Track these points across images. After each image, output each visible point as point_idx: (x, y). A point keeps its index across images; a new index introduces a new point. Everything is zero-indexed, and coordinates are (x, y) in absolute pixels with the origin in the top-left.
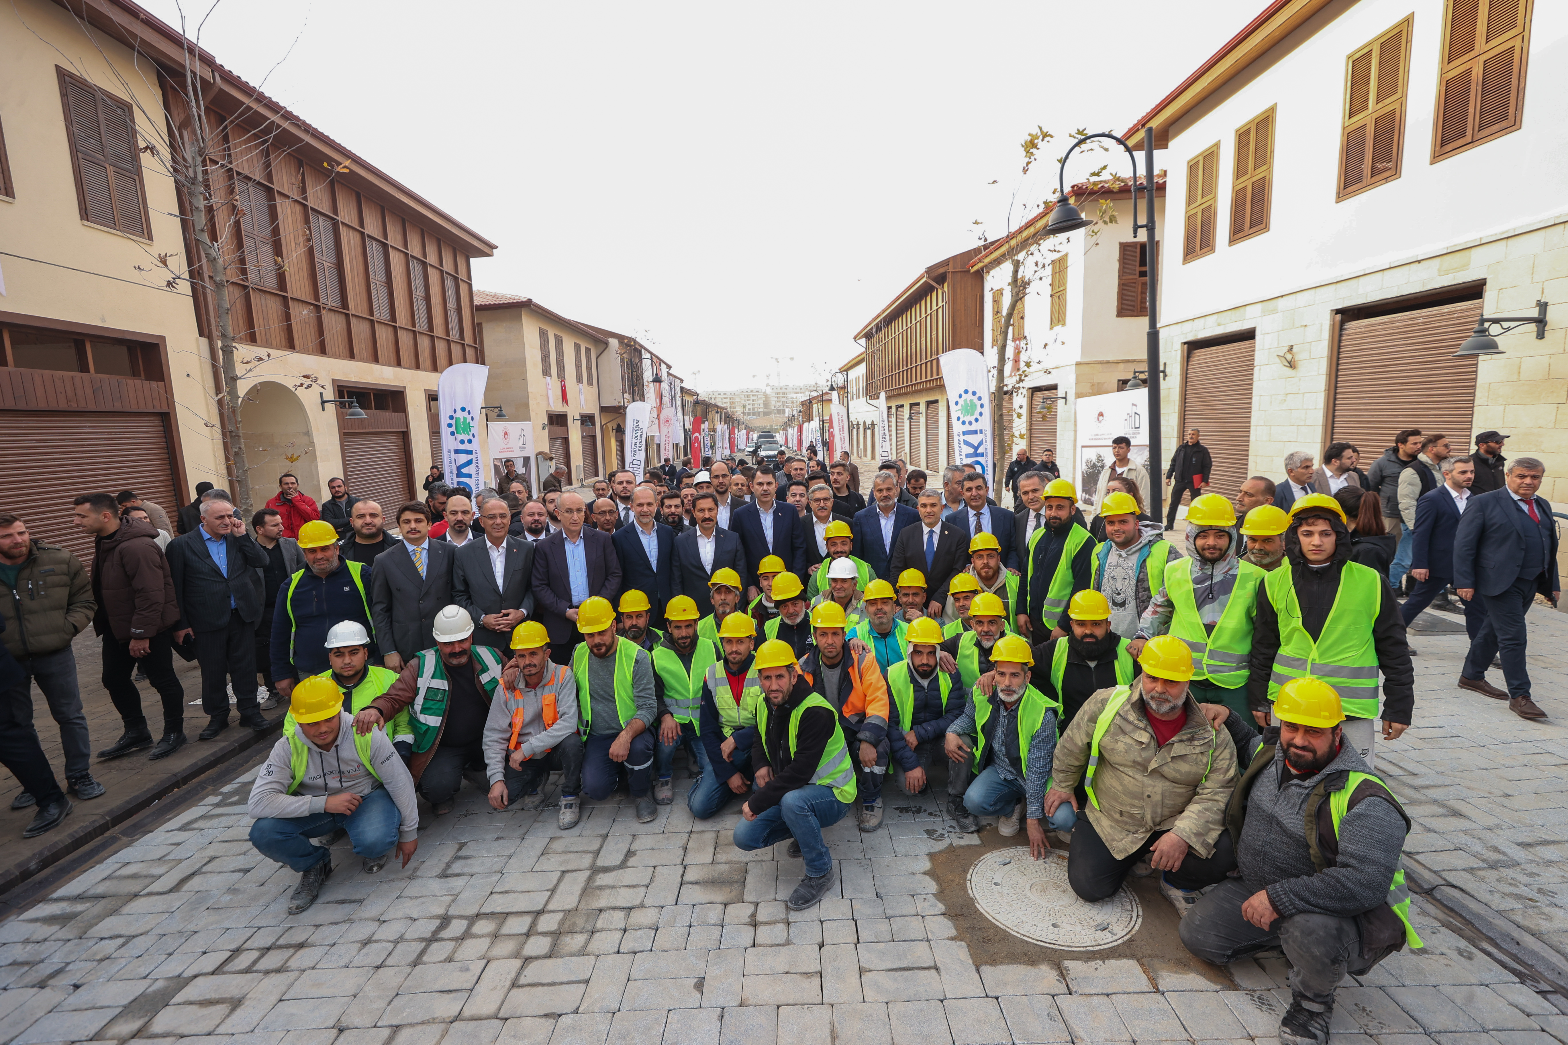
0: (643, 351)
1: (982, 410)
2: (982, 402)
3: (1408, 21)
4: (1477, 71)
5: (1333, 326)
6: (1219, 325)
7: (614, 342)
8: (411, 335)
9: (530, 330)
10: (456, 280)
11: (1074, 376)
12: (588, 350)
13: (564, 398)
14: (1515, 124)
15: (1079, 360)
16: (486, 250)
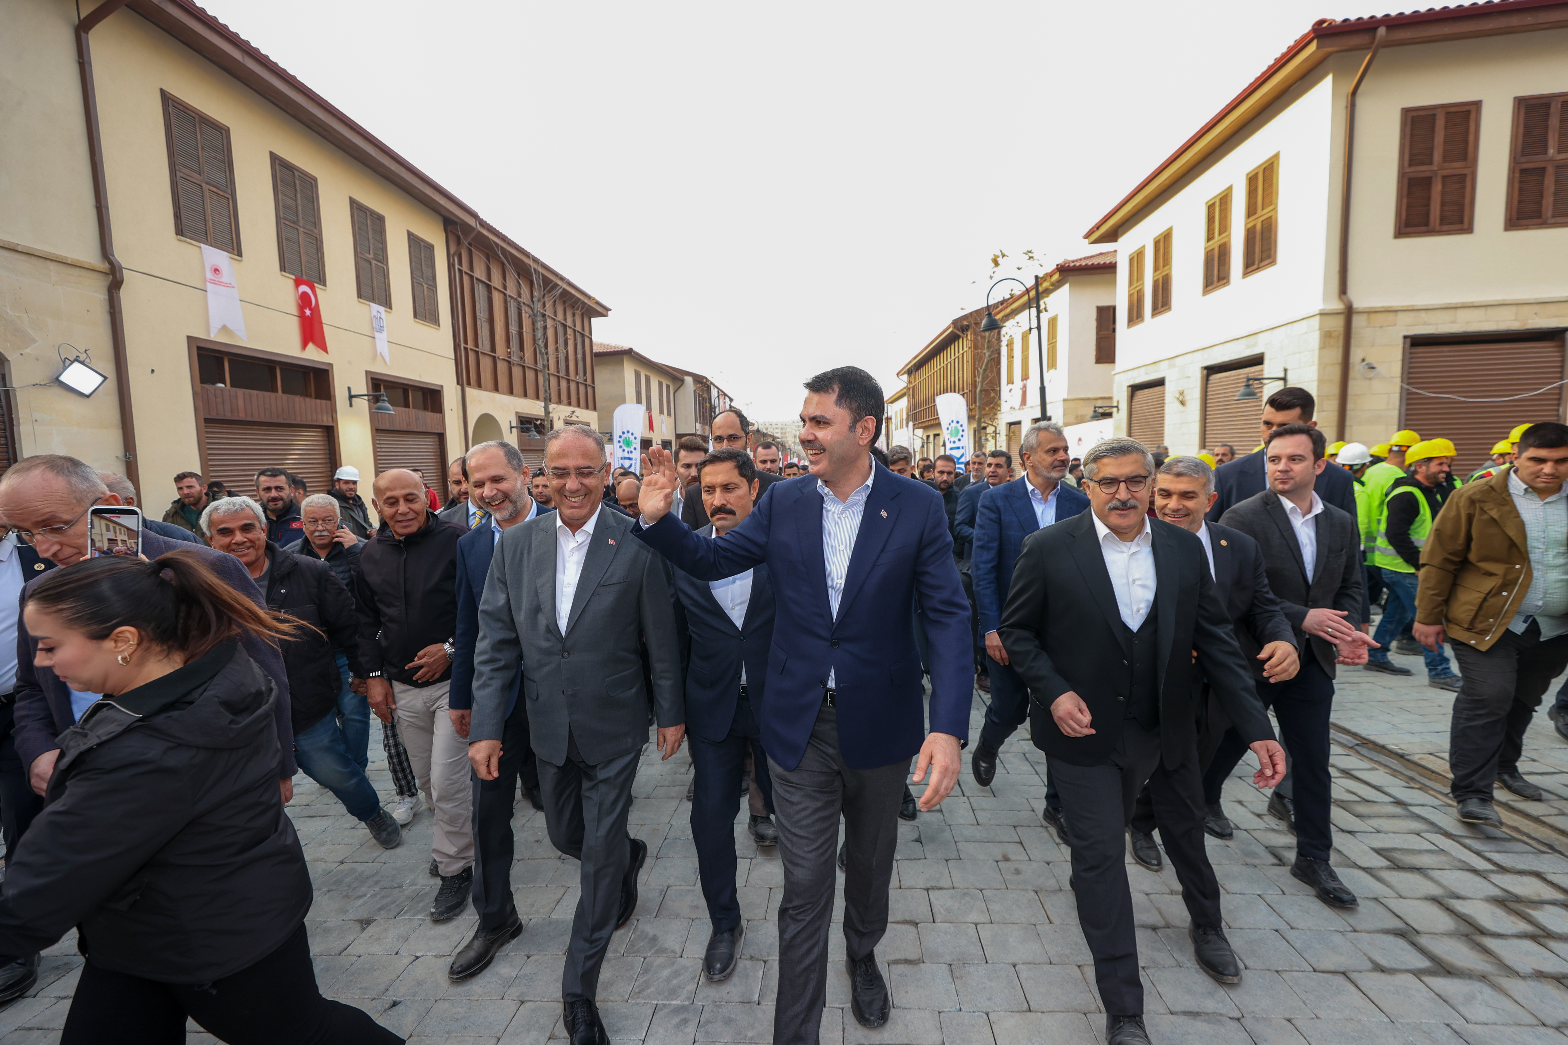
0: (712, 386)
1: (963, 433)
2: (963, 428)
3: (1230, 188)
4: (1259, 227)
5: (1202, 378)
6: (1147, 374)
7: (689, 380)
8: (556, 379)
9: (629, 371)
10: (583, 335)
11: (1062, 410)
12: (668, 387)
13: (651, 427)
14: (1273, 262)
15: (1066, 397)
16: (604, 312)
